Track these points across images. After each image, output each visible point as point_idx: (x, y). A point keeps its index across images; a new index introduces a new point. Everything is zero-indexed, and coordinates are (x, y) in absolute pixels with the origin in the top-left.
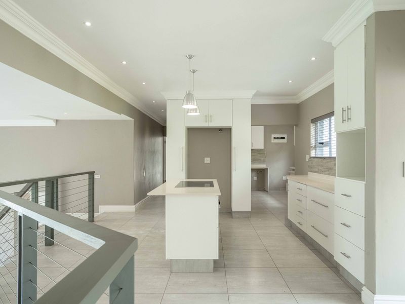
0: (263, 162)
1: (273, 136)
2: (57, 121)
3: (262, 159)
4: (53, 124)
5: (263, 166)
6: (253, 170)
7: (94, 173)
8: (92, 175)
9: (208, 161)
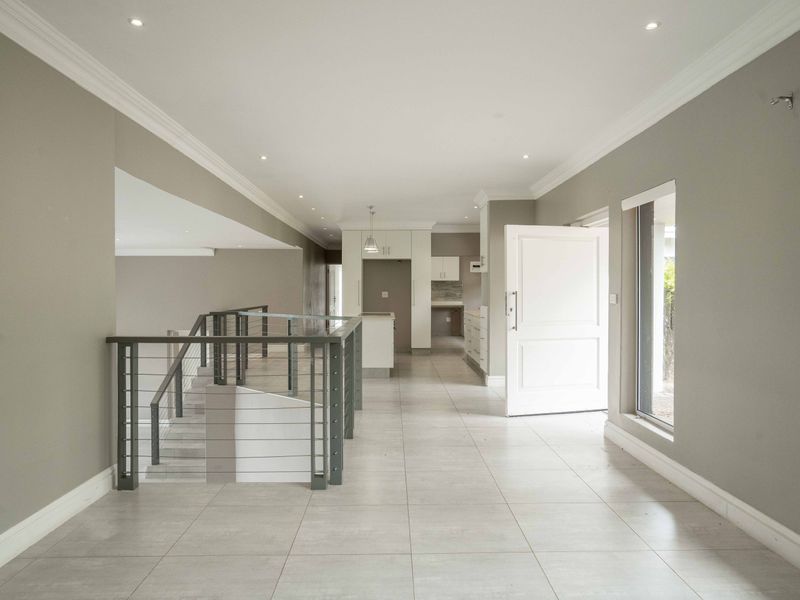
0: (460, 298)
1: (472, 263)
2: (216, 250)
3: (458, 294)
4: (211, 253)
5: (458, 303)
6: (435, 310)
7: (267, 307)
8: (265, 309)
9: (385, 294)
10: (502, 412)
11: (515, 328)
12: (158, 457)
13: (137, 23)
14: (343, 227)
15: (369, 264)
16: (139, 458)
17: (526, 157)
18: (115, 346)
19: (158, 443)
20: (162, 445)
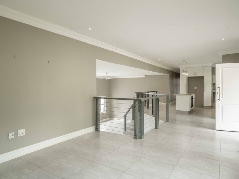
2: (145, 76)
4: (144, 77)
7: (157, 91)
8: (157, 92)
9: (196, 88)
10: (214, 129)
11: (219, 100)
12: (126, 129)
13: (90, 29)
14: (180, 67)
15: (189, 78)
16: (100, 125)
17: (223, 39)
18: (95, 99)
19: (126, 125)
20: (127, 126)
